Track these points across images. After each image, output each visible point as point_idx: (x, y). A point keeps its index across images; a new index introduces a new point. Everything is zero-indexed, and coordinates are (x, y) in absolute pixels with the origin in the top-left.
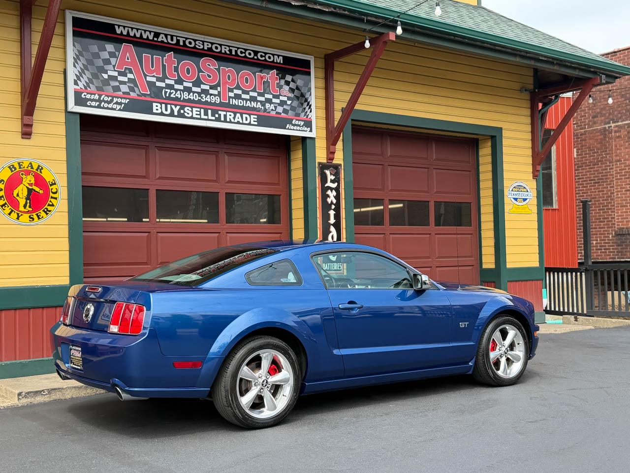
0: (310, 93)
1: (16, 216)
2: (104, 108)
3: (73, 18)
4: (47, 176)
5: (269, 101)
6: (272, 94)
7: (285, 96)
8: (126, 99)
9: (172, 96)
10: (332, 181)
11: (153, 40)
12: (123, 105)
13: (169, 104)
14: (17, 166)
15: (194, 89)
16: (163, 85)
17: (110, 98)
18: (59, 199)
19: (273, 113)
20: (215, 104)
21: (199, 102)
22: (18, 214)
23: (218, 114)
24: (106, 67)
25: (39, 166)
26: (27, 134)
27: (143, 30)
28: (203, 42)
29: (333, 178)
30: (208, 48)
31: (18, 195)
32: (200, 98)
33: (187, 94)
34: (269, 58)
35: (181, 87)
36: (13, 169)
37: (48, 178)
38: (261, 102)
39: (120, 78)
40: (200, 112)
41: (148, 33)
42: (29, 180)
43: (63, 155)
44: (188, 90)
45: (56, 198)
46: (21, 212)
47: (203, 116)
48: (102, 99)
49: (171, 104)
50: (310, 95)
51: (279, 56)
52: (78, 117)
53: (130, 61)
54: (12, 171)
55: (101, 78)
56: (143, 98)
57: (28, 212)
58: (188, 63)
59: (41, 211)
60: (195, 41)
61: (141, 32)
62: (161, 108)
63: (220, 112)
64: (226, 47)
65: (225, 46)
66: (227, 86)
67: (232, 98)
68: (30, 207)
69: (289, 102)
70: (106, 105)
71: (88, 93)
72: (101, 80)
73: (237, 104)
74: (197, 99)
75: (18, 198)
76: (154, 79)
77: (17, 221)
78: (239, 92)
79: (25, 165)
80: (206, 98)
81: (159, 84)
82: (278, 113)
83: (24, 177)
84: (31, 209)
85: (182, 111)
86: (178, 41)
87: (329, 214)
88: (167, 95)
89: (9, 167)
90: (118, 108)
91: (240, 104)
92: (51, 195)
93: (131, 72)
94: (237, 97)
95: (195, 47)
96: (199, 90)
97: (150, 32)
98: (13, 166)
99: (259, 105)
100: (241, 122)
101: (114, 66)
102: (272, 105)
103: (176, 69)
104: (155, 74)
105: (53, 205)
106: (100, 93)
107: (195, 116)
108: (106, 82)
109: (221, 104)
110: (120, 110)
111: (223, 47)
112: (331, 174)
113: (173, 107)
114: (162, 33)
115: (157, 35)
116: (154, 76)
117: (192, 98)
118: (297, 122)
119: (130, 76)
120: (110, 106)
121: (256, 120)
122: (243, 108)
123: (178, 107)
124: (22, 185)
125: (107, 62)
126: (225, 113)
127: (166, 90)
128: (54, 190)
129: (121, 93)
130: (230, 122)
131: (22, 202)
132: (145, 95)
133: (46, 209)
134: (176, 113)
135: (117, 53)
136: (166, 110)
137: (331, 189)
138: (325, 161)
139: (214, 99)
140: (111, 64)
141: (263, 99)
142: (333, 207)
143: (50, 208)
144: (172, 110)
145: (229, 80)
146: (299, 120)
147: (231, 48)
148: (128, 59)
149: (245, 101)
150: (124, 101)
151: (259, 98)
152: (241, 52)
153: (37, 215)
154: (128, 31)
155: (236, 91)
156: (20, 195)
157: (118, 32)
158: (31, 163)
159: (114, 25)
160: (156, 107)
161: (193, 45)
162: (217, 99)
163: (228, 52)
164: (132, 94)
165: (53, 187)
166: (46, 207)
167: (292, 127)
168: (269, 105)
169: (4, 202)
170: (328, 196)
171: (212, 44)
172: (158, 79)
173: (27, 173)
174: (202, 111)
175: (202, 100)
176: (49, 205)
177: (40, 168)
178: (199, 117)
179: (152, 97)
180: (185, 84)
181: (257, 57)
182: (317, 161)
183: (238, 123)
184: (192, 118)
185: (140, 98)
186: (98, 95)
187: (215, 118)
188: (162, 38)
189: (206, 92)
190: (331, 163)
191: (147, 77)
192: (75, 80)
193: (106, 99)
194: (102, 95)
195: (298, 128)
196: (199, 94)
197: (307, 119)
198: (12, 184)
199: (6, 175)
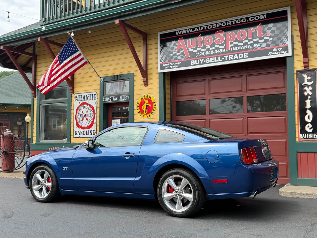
0: (287, 29)
2: (171, 68)
3: (160, 35)
5: (257, 42)
6: (258, 38)
7: (268, 36)
8: (179, 62)
9: (200, 55)
10: (308, 81)
11: (192, 32)
12: (178, 65)
13: (198, 59)
14: (143, 97)
15: (211, 49)
16: (196, 51)
17: (173, 63)
18: (156, 108)
19: (260, 48)
20: (222, 53)
21: (214, 54)
22: (143, 115)
23: (224, 57)
24: (172, 51)
25: (150, 96)
26: (146, 84)
28: (216, 24)
29: (309, 78)
33: (208, 52)
34: (257, 18)
35: (205, 50)
37: (153, 101)
38: (250, 44)
39: (178, 54)
40: (214, 59)
41: (189, 30)
42: (147, 102)
43: (157, 90)
44: (208, 50)
45: (155, 108)
46: (144, 114)
47: (215, 61)
48: (170, 65)
49: (199, 59)
50: (287, 30)
51: (263, 15)
52: (163, 74)
54: (142, 99)
55: (170, 56)
56: (187, 60)
58: (208, 37)
59: (150, 113)
60: (212, 25)
61: (187, 31)
62: (195, 62)
63: (225, 57)
64: (229, 22)
66: (230, 41)
67: (232, 47)
68: (147, 112)
69: (271, 39)
70: (172, 67)
71: (165, 64)
73: (235, 49)
74: (213, 53)
75: (143, 109)
76: (192, 50)
77: (143, 118)
78: (237, 43)
79: (146, 96)
80: (217, 51)
81: (194, 51)
82: (262, 48)
83: (145, 101)
84: (147, 113)
85: (205, 61)
86: (204, 28)
87: (306, 102)
88: (198, 55)
90: (176, 67)
91: (237, 49)
92: (154, 107)
93: (182, 50)
94: (236, 46)
95: (212, 28)
96: (214, 48)
97: (191, 29)
98: (142, 97)
99: (250, 46)
100: (237, 58)
101: (175, 49)
102: (259, 44)
103: (202, 42)
104: (192, 47)
105: (154, 111)
106: (169, 62)
108: (172, 57)
109: (226, 52)
110: (177, 67)
111: (227, 22)
112: (308, 76)
113: (200, 60)
114: (196, 28)
115: (194, 29)
116: (192, 48)
117: (210, 53)
118: (276, 50)
119: (182, 51)
120: (173, 67)
121: (247, 55)
122: (239, 50)
123: (203, 60)
124: (144, 104)
125: (172, 48)
126: (228, 56)
127: (197, 53)
128: (155, 105)
129: (178, 60)
130: (231, 60)
131: (144, 110)
132: (187, 58)
133: (152, 112)
134: (202, 63)
135: (176, 43)
136: (197, 62)
137: (308, 86)
138: (303, 68)
139: (222, 51)
140: (174, 49)
141: (252, 42)
142: (309, 97)
143: (153, 112)
144: (200, 62)
145: (231, 38)
146: (278, 48)
147: (232, 21)
148: (181, 44)
149: (240, 47)
150: (179, 63)
151: (249, 43)
152: (239, 21)
153: (149, 115)
154: (181, 32)
155: (235, 43)
156: (144, 108)
157: (177, 34)
159: (175, 32)
160: (193, 62)
161: (211, 27)
162: (224, 50)
163: (230, 24)
164: (182, 59)
165: (155, 103)
167: (273, 53)
168: (256, 44)
169: (139, 111)
170: (306, 91)
171: (221, 23)
172: (194, 49)
173: (146, 99)
174: (215, 58)
175: (215, 53)
176: (153, 111)
177: (150, 97)
178: (213, 61)
179: (191, 58)
180: (207, 48)
181: (249, 20)
182: (295, 70)
183: (236, 59)
184: (210, 63)
185: (185, 60)
186: (169, 63)
187: (222, 60)
188: (196, 30)
189: (217, 49)
190: (308, 69)
191: (189, 50)
192: (160, 60)
193: (172, 64)
194: (170, 63)
195: (278, 53)
196: (214, 50)
197: (284, 46)
198: (141, 104)
199: (140, 101)
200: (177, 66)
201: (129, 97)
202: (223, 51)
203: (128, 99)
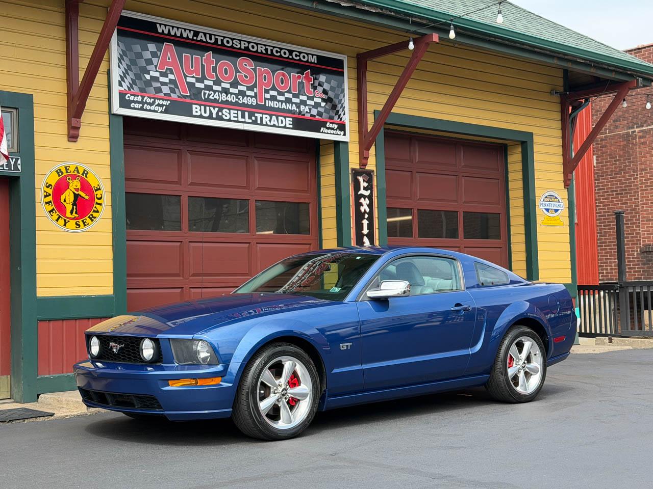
0: (343, 94)
1: (63, 223)
2: (146, 110)
4: (92, 181)
5: (304, 103)
7: (319, 97)
8: (167, 100)
9: (211, 97)
10: (365, 189)
11: (192, 39)
12: (164, 107)
14: (64, 170)
15: (232, 90)
16: (202, 86)
17: (152, 100)
18: (103, 205)
19: (308, 116)
20: (251, 106)
21: (236, 104)
22: (65, 220)
23: (254, 116)
24: (149, 67)
25: (85, 171)
26: (73, 136)
27: (183, 28)
28: (240, 41)
29: (366, 185)
30: (245, 47)
31: (65, 201)
32: (237, 100)
33: (225, 95)
34: (304, 57)
35: (219, 88)
36: (60, 174)
37: (93, 183)
38: (296, 104)
39: (162, 79)
40: (237, 114)
41: (187, 32)
42: (75, 184)
43: (106, 159)
44: (226, 91)
45: (100, 204)
46: (67, 218)
47: (240, 119)
48: (144, 101)
49: (209, 106)
50: (344, 96)
51: (313, 55)
52: (121, 119)
53: (171, 61)
54: (59, 176)
55: (144, 79)
56: (183, 100)
57: (75, 218)
58: (226, 63)
59: (87, 217)
60: (233, 39)
61: (182, 31)
62: (200, 110)
63: (256, 115)
64: (262, 46)
65: (262, 44)
66: (264, 87)
67: (268, 99)
68: (76, 213)
69: (323, 104)
70: (148, 107)
71: (131, 95)
72: (144, 81)
73: (273, 106)
74: (234, 101)
75: (65, 203)
76: (193, 80)
77: (64, 228)
78: (275, 93)
79: (72, 169)
80: (243, 99)
81: (198, 85)
82: (312, 116)
83: (70, 181)
84: (77, 215)
85: (220, 114)
86: (216, 40)
87: (363, 224)
88: (206, 97)
89: (57, 171)
91: (275, 106)
92: (96, 200)
93: (172, 73)
94: (273, 98)
95: (232, 47)
96: (236, 91)
97: (190, 31)
98: (60, 170)
99: (294, 108)
100: (277, 125)
101: (156, 67)
102: (307, 107)
103: (215, 69)
104: (194, 74)
105: (98, 212)
106: (144, 94)
107: (232, 118)
108: (148, 83)
109: (258, 106)
110: (161, 112)
111: (259, 46)
112: (364, 181)
113: (212, 109)
114: (201, 32)
115: (196, 34)
116: (193, 77)
117: (230, 100)
118: (331, 126)
119: (171, 77)
120: (152, 108)
121: (291, 123)
122: (278, 110)
123: (217, 109)
124: (68, 190)
125: (149, 62)
126: (261, 115)
128: (99, 196)
129: (162, 95)
130: (267, 125)
131: (69, 207)
132: (185, 97)
133: (92, 215)
134: (214, 116)
135: (159, 53)
136: (205, 112)
137: (365, 197)
138: (357, 167)
140: (153, 64)
141: (297, 101)
142: (366, 216)
143: (95, 214)
144: (211, 113)
145: (265, 80)
146: (333, 123)
147: (267, 47)
148: (169, 59)
149: (280, 103)
150: (165, 103)
151: (294, 100)
152: (277, 52)
153: (83, 221)
154: (169, 30)
155: (272, 93)
156: (67, 200)
157: (160, 31)
158: (77, 168)
159: (155, 24)
160: (196, 109)
161: (230, 44)
162: (254, 100)
163: (264, 52)
164: (173, 96)
165: (98, 192)
166: (91, 213)
167: (326, 131)
168: (304, 107)
169: (51, 208)
170: (361, 204)
171: (249, 43)
172: (198, 80)
173: (74, 177)
174: (240, 112)
175: (239, 101)
176: (94, 211)
177: (85, 173)
178: (236, 119)
179: (191, 99)
180: (223, 85)
181: (292, 57)
182: (350, 167)
183: (274, 126)
184: (229, 120)
185: (180, 100)
186: (141, 96)
187: (253, 120)
188: (201, 37)
189: (243, 93)
190: (364, 169)
191: (187, 78)
192: (119, 81)
193: (149, 100)
194: (145, 97)
195: (332, 131)
196: (237, 95)
197: (340, 122)
198: (59, 189)
199: (54, 180)
200: (160, 109)
201: (19, 162)
202: (252, 102)
203: (16, 168)
